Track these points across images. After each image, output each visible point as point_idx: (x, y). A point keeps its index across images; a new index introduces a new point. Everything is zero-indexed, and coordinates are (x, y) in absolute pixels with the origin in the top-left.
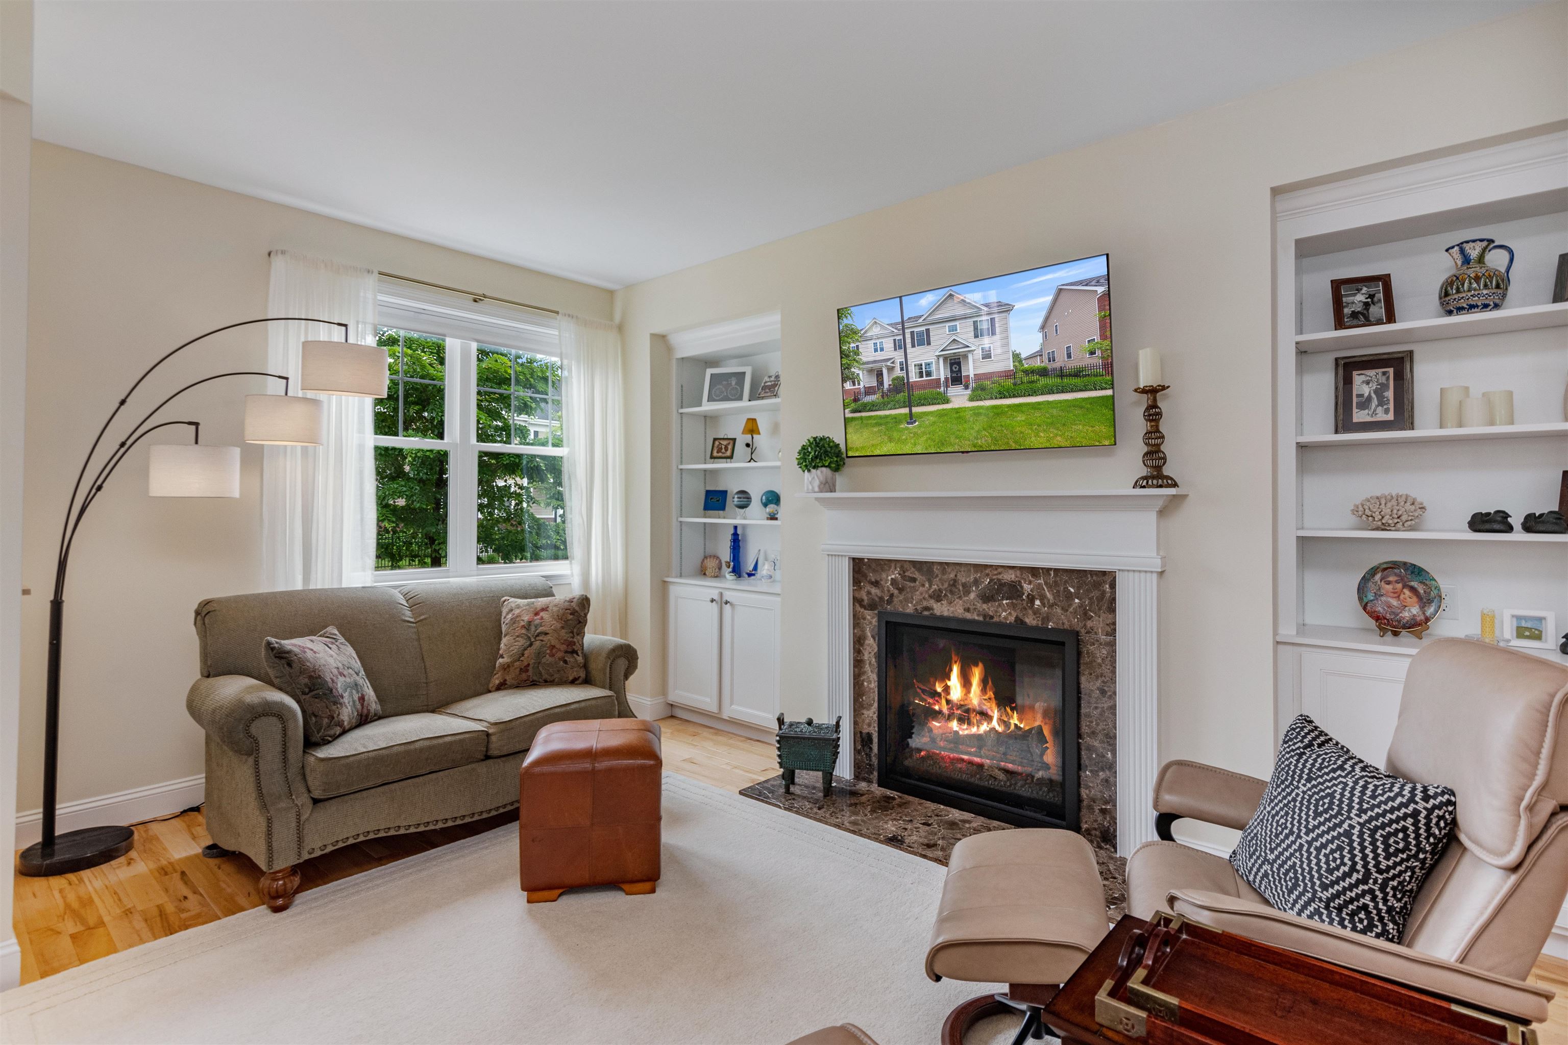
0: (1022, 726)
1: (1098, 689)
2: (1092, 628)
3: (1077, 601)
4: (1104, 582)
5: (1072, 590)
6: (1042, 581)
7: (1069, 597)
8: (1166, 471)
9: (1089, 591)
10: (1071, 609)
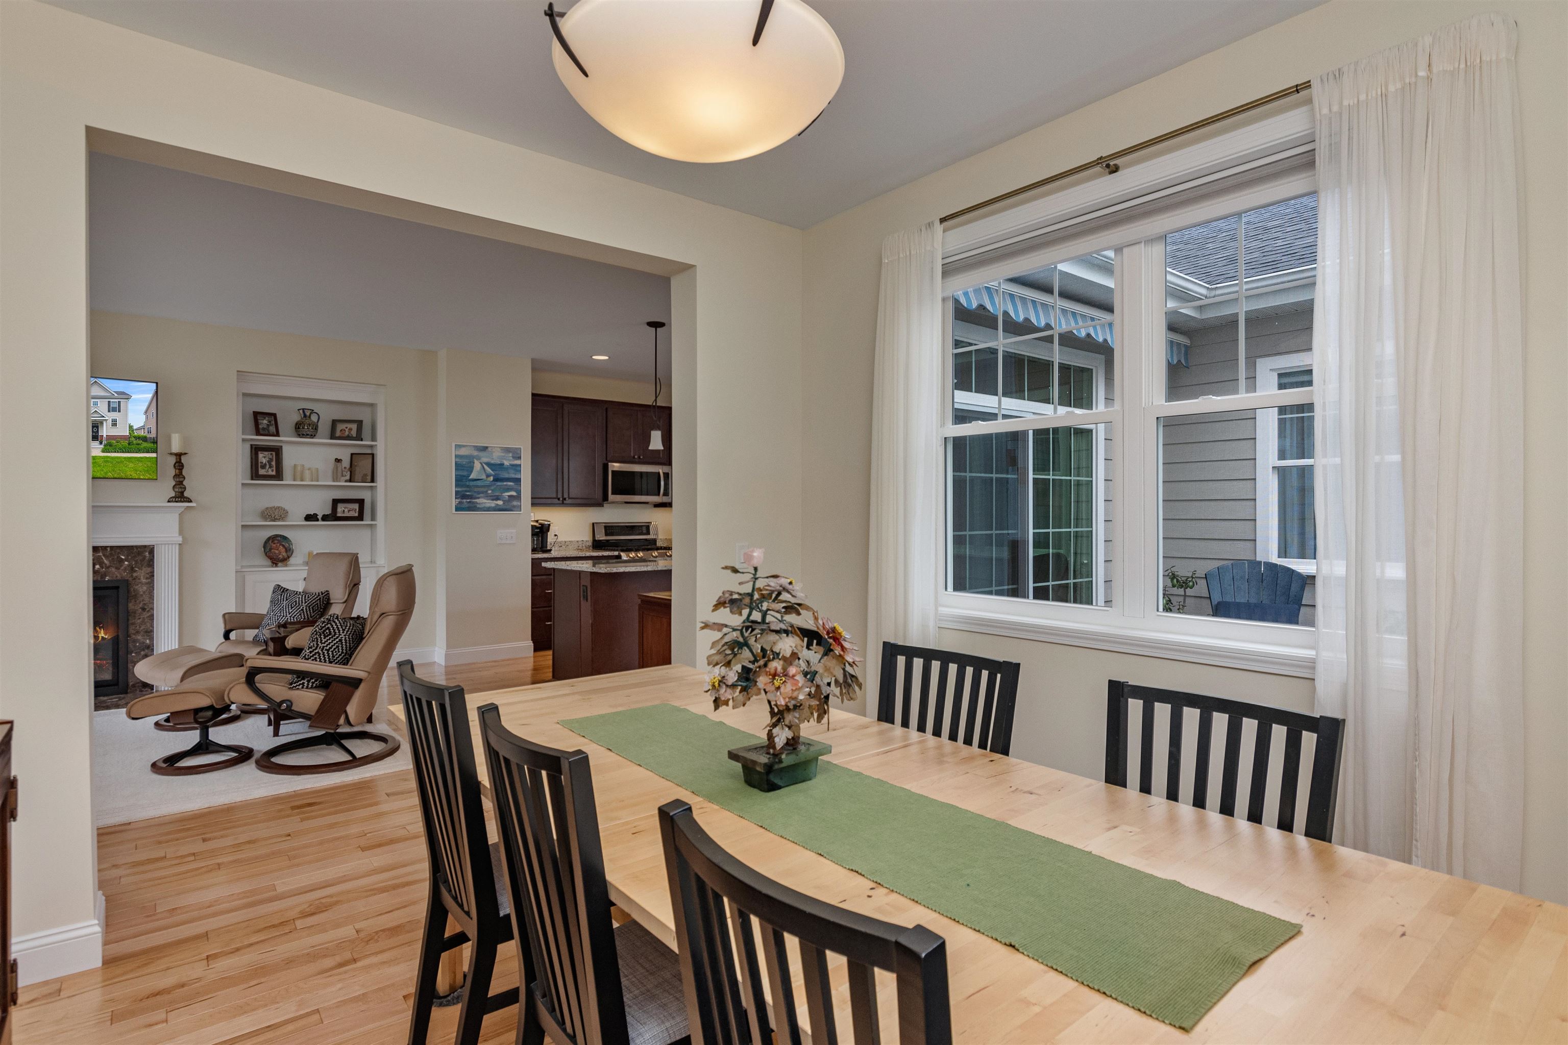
1: (141, 608)
2: (136, 577)
3: (126, 563)
4: (146, 551)
5: (123, 557)
6: (101, 554)
7: (122, 561)
8: (186, 494)
9: (135, 557)
10: (122, 568)
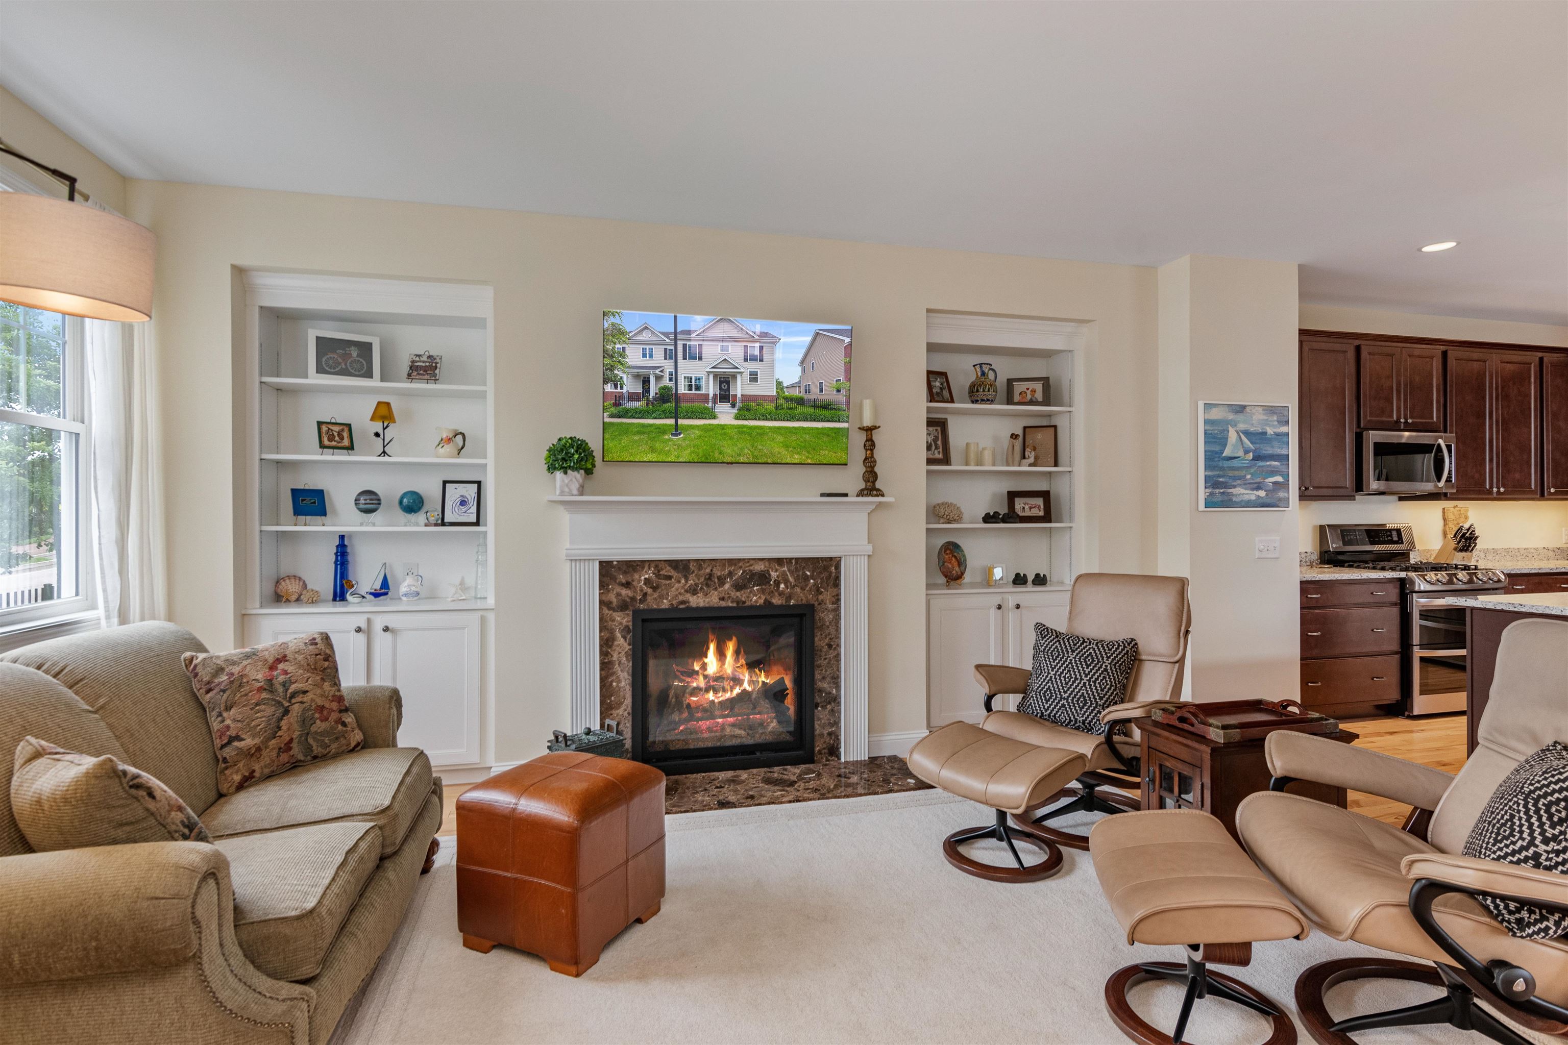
0: (768, 681)
1: (827, 644)
2: (822, 601)
3: (812, 581)
4: (831, 565)
5: (808, 573)
6: (786, 569)
7: (807, 578)
8: (878, 485)
9: (821, 573)
10: (808, 588)
